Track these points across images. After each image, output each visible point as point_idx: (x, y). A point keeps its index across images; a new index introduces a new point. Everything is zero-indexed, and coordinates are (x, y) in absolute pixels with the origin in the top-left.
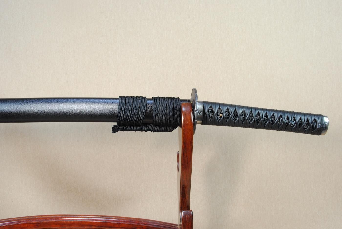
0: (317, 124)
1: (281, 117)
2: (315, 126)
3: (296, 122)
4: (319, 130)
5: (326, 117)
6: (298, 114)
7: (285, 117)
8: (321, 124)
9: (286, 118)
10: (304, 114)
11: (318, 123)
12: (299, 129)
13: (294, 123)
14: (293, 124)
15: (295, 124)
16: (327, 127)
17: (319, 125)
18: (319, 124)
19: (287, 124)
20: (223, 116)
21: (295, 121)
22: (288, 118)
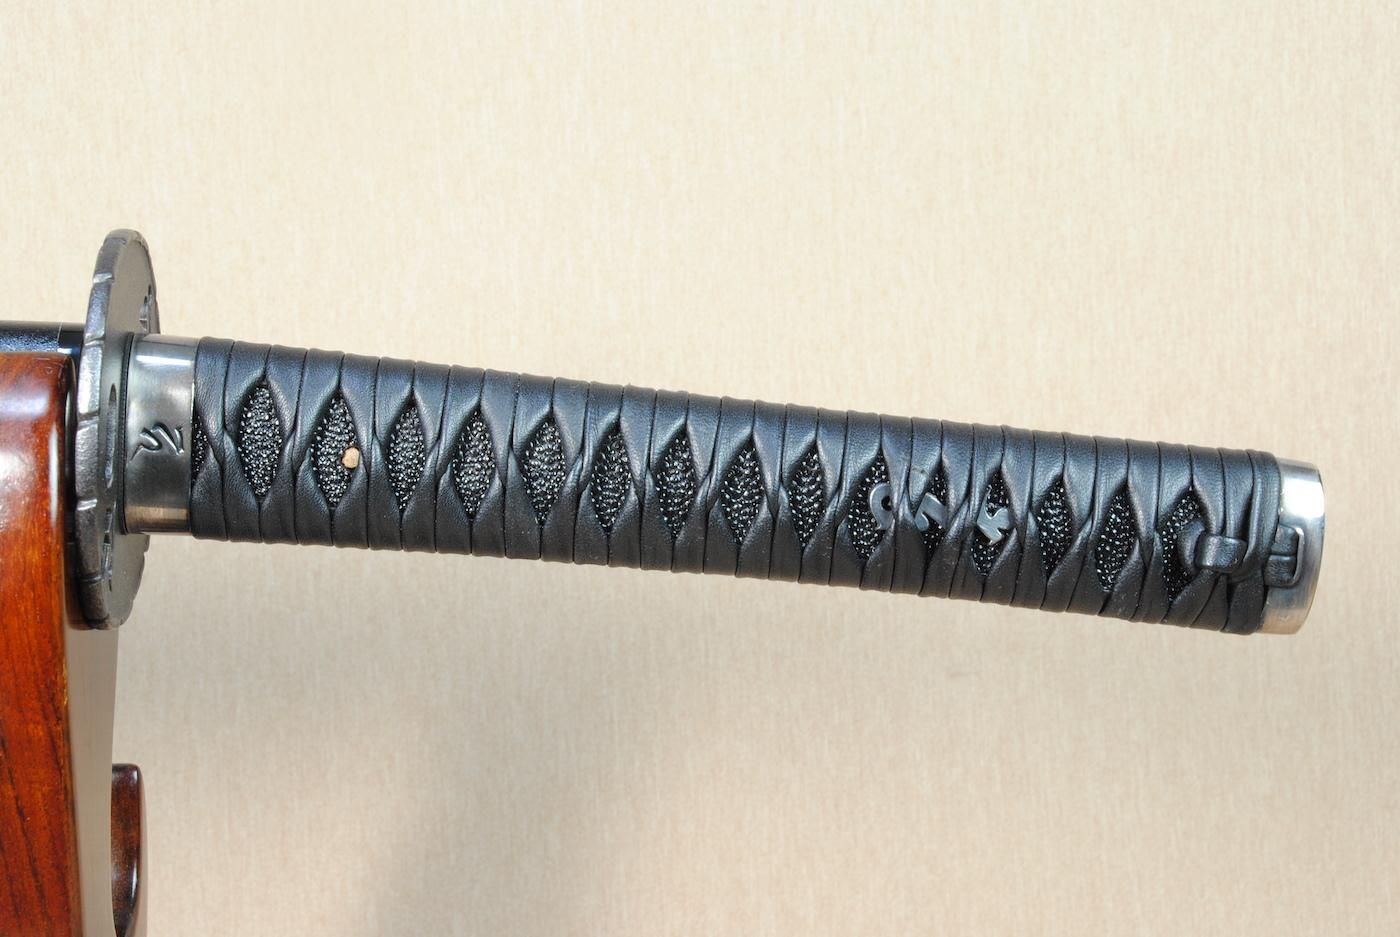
0: (1207, 532)
1: (877, 470)
2: (1188, 546)
3: (1012, 516)
4: (1230, 588)
5: (1304, 470)
6: (1034, 444)
7: (911, 475)
8: (1243, 532)
9: (920, 482)
10: (1098, 450)
11: (1215, 525)
12: (1050, 572)
13: (993, 526)
14: (995, 536)
15: (1006, 533)
16: (1305, 562)
17: (1223, 545)
18: (1223, 531)
19: (935, 532)
20: (368, 466)
21: (1009, 506)
22: (938, 482)
